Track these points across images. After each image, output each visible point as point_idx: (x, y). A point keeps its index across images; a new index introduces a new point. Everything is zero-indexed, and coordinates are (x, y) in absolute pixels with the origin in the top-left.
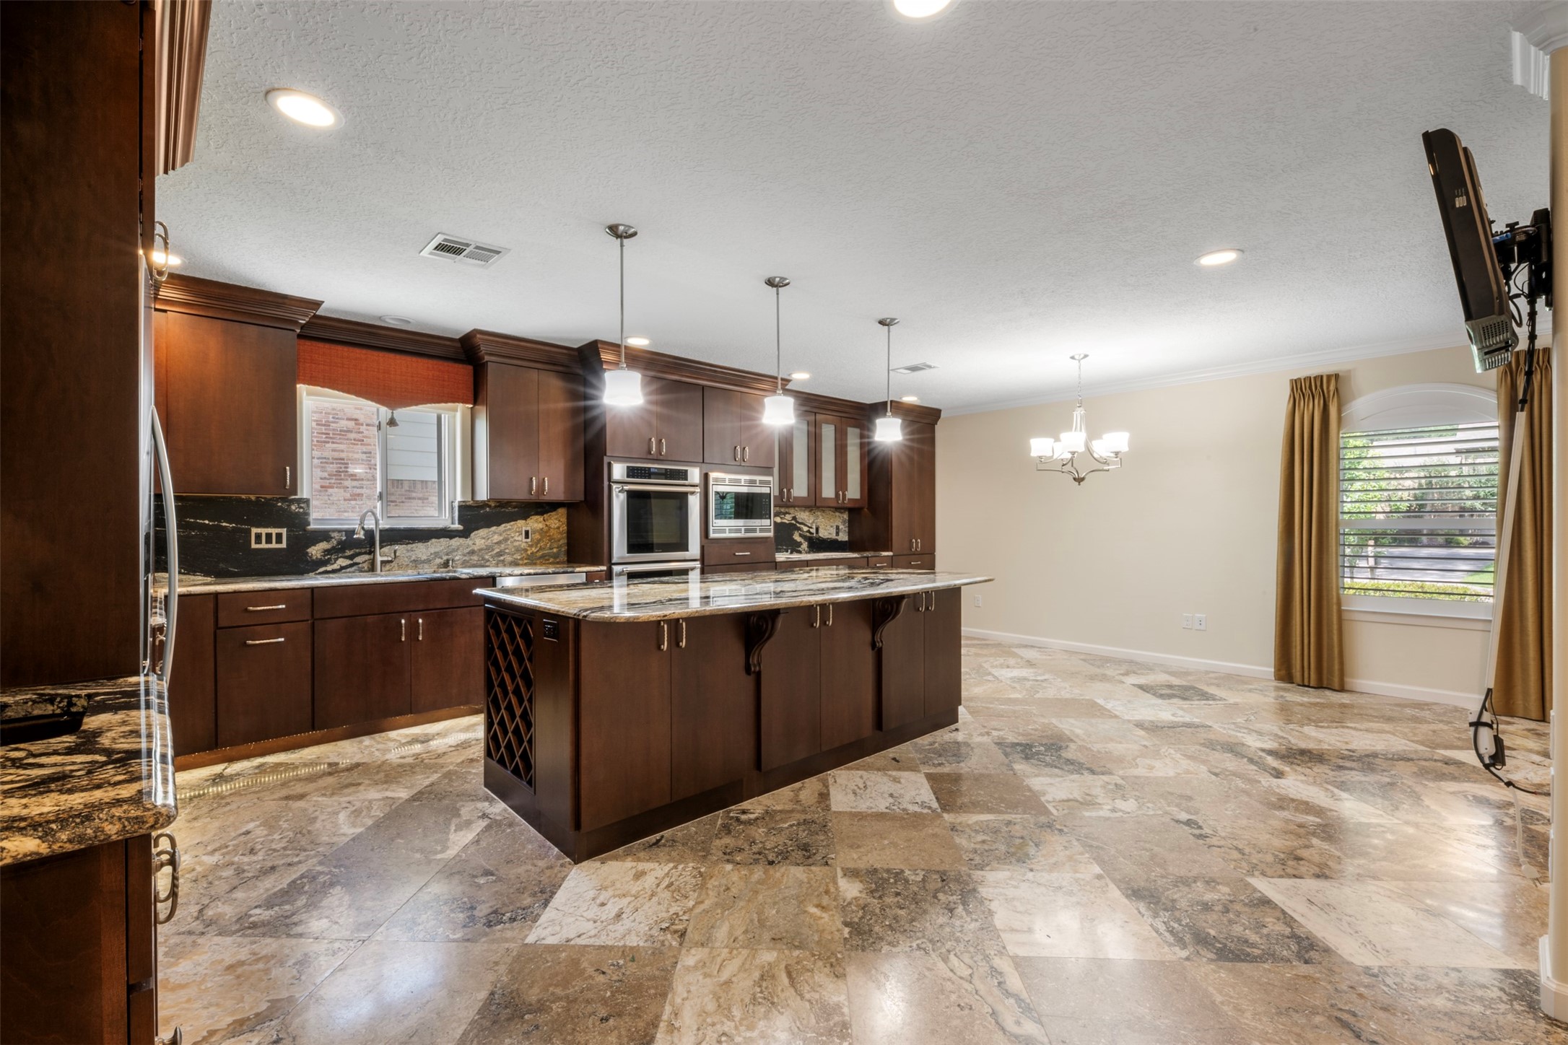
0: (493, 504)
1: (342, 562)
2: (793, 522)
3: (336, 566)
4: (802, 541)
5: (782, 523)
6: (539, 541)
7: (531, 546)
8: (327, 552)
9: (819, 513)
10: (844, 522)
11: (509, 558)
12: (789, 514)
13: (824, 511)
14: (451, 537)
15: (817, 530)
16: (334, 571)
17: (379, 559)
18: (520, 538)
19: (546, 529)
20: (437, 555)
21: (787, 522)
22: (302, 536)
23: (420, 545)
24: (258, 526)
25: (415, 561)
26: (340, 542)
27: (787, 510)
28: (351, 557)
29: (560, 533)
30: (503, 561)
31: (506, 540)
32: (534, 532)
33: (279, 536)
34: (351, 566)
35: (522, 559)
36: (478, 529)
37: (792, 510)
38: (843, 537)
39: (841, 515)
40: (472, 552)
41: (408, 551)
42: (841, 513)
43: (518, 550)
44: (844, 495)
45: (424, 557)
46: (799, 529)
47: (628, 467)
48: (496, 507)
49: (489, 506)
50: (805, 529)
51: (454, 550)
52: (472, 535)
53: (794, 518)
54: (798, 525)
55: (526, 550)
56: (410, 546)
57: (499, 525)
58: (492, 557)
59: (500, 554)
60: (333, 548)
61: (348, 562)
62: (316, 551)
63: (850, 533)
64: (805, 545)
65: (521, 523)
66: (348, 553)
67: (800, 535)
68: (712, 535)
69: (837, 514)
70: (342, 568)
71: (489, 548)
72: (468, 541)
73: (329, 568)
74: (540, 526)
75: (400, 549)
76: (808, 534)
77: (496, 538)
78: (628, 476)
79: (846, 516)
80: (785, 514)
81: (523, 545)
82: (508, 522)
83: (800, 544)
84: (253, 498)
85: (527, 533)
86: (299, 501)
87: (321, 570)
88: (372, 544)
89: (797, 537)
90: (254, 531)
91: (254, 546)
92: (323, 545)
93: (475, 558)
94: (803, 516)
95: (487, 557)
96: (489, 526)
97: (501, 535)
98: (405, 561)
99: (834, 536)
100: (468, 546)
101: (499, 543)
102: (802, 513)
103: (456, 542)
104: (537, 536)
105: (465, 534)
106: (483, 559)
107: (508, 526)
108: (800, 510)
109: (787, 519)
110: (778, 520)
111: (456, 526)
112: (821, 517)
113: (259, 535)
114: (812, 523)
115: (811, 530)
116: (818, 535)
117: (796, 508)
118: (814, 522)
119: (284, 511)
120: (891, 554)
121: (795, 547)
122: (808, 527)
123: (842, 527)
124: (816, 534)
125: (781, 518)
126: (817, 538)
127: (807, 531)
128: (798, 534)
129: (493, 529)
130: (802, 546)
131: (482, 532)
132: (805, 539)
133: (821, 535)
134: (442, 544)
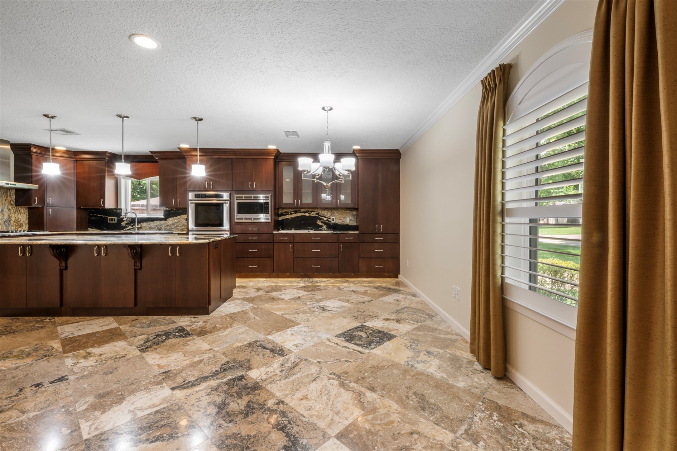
1: (130, 227)
2: (317, 215)
3: (128, 229)
4: (323, 225)
5: (309, 216)
8: (126, 224)
9: (335, 211)
10: (354, 215)
11: (180, 228)
12: (314, 212)
13: (338, 210)
14: (161, 220)
15: (333, 219)
16: (128, 230)
17: (136, 226)
18: (184, 221)
20: (156, 226)
21: (313, 216)
22: (121, 220)
23: (151, 223)
24: (110, 216)
25: (150, 228)
26: (129, 221)
27: (313, 210)
28: (132, 226)
30: (178, 229)
31: (179, 221)
33: (114, 219)
34: (132, 228)
35: (185, 228)
37: (316, 210)
38: (353, 223)
39: (351, 212)
40: (168, 226)
41: (148, 224)
42: (352, 211)
43: (183, 225)
44: (339, 203)
45: (153, 227)
46: (321, 219)
47: (195, 194)
48: (176, 210)
49: (173, 210)
50: (325, 219)
51: (162, 225)
52: (168, 220)
53: (318, 214)
54: (320, 217)
57: (176, 216)
58: (174, 227)
59: (177, 226)
60: (128, 223)
61: (132, 227)
62: (124, 224)
64: (325, 227)
65: (184, 216)
66: (132, 225)
67: (322, 222)
68: (236, 221)
69: (348, 212)
70: (130, 229)
71: (173, 224)
72: (166, 222)
73: (127, 229)
75: (145, 224)
76: (327, 222)
77: (176, 221)
78: (195, 198)
79: (355, 213)
80: (311, 212)
81: (185, 224)
82: (180, 215)
83: (321, 226)
85: (186, 220)
86: (119, 209)
87: (125, 229)
88: (135, 223)
89: (319, 223)
91: (109, 222)
92: (125, 222)
93: (169, 227)
94: (324, 213)
95: (172, 227)
96: (173, 217)
97: (177, 220)
98: (147, 227)
99: (347, 223)
100: (166, 223)
101: (177, 223)
102: (323, 211)
103: (163, 222)
105: (165, 219)
106: (171, 228)
107: (180, 217)
108: (322, 210)
109: (313, 214)
110: (307, 215)
111: (163, 217)
112: (336, 213)
113: (110, 219)
114: (330, 216)
115: (329, 220)
116: (334, 222)
117: (319, 209)
118: (331, 215)
119: (116, 212)
120: (357, 232)
121: (318, 228)
122: (327, 218)
123: (352, 218)
124: (332, 222)
125: (309, 214)
126: (333, 224)
127: (326, 220)
128: (320, 221)
129: (175, 218)
130: (323, 227)
131: (171, 219)
132: (325, 223)
133: (336, 222)
134: (157, 223)
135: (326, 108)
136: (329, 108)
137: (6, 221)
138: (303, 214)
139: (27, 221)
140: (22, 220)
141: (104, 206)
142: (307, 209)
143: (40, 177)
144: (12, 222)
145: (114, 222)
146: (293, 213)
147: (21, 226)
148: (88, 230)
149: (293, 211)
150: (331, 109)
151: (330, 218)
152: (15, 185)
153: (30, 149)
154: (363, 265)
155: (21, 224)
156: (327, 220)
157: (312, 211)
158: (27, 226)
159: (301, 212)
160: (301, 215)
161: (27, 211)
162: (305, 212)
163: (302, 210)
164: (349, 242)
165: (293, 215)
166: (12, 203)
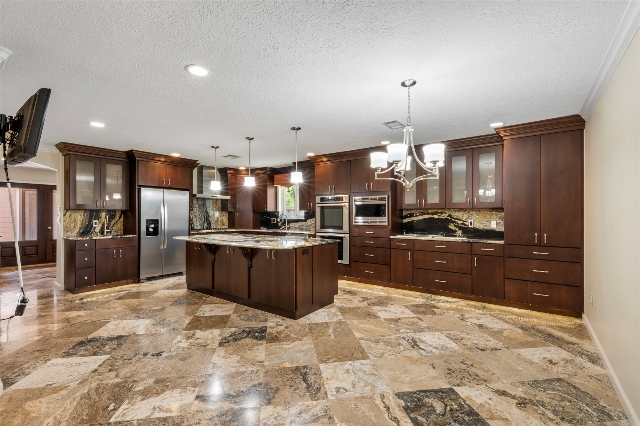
2: (449, 218)
3: (282, 228)
4: (457, 229)
5: (439, 218)
8: (281, 224)
9: (474, 212)
10: (500, 218)
12: (445, 213)
13: (479, 211)
14: (303, 222)
15: (471, 223)
17: (287, 226)
20: (299, 226)
21: (444, 218)
22: (278, 221)
23: (296, 223)
25: (296, 228)
26: (283, 222)
27: (443, 211)
31: (312, 224)
33: (275, 220)
36: (308, 219)
37: (447, 211)
38: (500, 229)
39: (498, 214)
40: (307, 226)
41: (294, 225)
42: (500, 212)
44: (473, 200)
46: (453, 222)
47: (321, 198)
49: (309, 213)
50: (460, 222)
51: (303, 225)
53: (450, 216)
54: (453, 220)
58: (312, 228)
64: (460, 232)
66: (284, 225)
67: (455, 226)
68: (353, 223)
69: (494, 213)
70: (284, 228)
76: (462, 225)
78: (321, 201)
80: (441, 213)
83: (455, 231)
86: (278, 213)
87: (280, 228)
88: (286, 223)
89: (452, 227)
90: (272, 219)
91: (271, 222)
93: (308, 228)
96: (311, 219)
98: (294, 228)
99: (489, 228)
100: (306, 224)
102: (457, 213)
103: (304, 223)
105: (305, 220)
108: (456, 211)
109: (444, 216)
110: (436, 217)
111: (304, 218)
112: (475, 215)
113: (272, 220)
114: (466, 219)
115: (465, 223)
116: (472, 226)
117: (451, 210)
118: (468, 218)
119: (275, 214)
120: (502, 242)
121: (450, 233)
122: (463, 221)
123: (501, 221)
124: (470, 226)
125: (438, 216)
126: (471, 228)
127: (461, 224)
128: (453, 225)
129: (312, 219)
130: (457, 233)
131: (309, 220)
132: (460, 228)
133: (476, 226)
134: (300, 223)
135: (407, 83)
136: (411, 82)
137: (216, 222)
138: (431, 216)
139: (227, 222)
140: (225, 221)
141: (266, 210)
142: (436, 210)
143: (243, 188)
144: (219, 222)
145: (274, 222)
146: (419, 215)
147: (224, 225)
148: (259, 228)
149: (419, 213)
150: (414, 83)
151: (466, 222)
152: (217, 197)
153: (226, 171)
154: (511, 289)
155: (224, 223)
156: (463, 224)
157: (443, 213)
158: (228, 225)
159: (428, 214)
160: (429, 217)
161: (227, 214)
162: (433, 214)
163: (430, 211)
164: (488, 255)
165: (419, 217)
166: (219, 209)
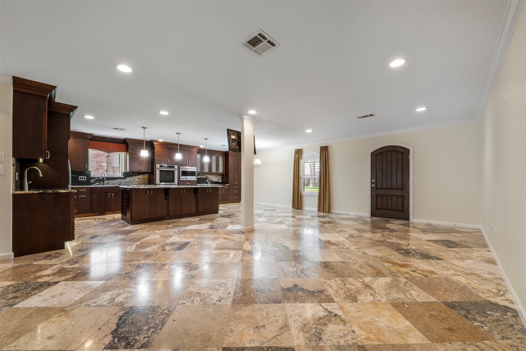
0: (131, 172)
1: (98, 183)
3: (96, 184)
6: (142, 180)
7: (140, 181)
8: (94, 181)
9: (213, 176)
10: (220, 178)
11: (134, 184)
13: (215, 175)
15: (213, 179)
17: (105, 183)
19: (143, 178)
20: (118, 182)
22: (89, 178)
23: (114, 180)
24: (80, 176)
25: (113, 183)
26: (97, 179)
29: (147, 179)
31: (134, 180)
32: (140, 178)
33: (85, 178)
35: (137, 184)
37: (206, 175)
38: (220, 181)
40: (126, 182)
43: (137, 182)
44: (218, 172)
45: (115, 183)
46: (208, 179)
47: (159, 165)
50: (210, 179)
51: (122, 182)
52: (126, 179)
53: (207, 177)
55: (139, 182)
56: (112, 181)
57: (132, 177)
58: (131, 183)
59: (132, 183)
60: (96, 181)
62: (92, 181)
63: (222, 180)
64: (210, 183)
65: (137, 176)
66: (99, 182)
67: (208, 180)
68: (180, 179)
69: (219, 176)
71: (130, 181)
72: (125, 180)
73: (95, 184)
74: (142, 177)
75: (110, 181)
77: (132, 179)
78: (160, 167)
79: (221, 176)
81: (138, 181)
82: (134, 176)
83: (208, 182)
84: (79, 170)
85: (139, 179)
86: (89, 171)
87: (93, 185)
88: (104, 180)
89: (207, 181)
90: (80, 177)
91: (79, 180)
92: (94, 180)
94: (209, 176)
95: (129, 183)
98: (111, 184)
99: (218, 181)
101: (132, 180)
103: (122, 180)
104: (141, 179)
105: (125, 178)
107: (134, 177)
109: (205, 177)
110: (202, 177)
111: (122, 177)
120: (229, 185)
121: (207, 183)
129: (131, 177)
131: (128, 178)
132: (210, 181)
134: (119, 180)
138: (200, 177)
145: (84, 180)
154: (230, 198)
157: (204, 175)
159: (200, 176)
162: (201, 176)
163: (200, 175)
164: (226, 189)
